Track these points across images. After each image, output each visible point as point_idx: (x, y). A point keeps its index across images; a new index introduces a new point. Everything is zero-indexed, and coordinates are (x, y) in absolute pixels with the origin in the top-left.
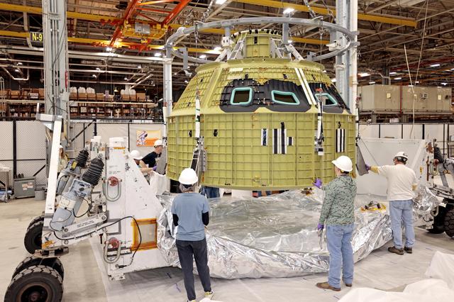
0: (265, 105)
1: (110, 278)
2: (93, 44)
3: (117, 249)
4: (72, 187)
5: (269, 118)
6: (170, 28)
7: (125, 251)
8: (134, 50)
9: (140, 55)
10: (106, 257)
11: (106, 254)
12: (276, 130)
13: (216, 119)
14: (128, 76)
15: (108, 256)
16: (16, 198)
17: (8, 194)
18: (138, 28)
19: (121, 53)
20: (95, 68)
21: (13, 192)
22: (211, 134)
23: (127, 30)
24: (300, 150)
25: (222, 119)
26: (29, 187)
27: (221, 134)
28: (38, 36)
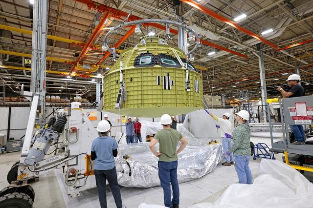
0: (159, 64)
1: (70, 196)
2: (60, 74)
3: (75, 176)
4: (44, 134)
5: (161, 71)
6: (100, 67)
7: (81, 176)
8: (81, 78)
9: (85, 80)
10: (67, 182)
11: (67, 179)
12: (165, 77)
13: (132, 72)
14: (77, 91)
15: (69, 181)
16: (8, 152)
17: (2, 150)
18: (84, 66)
19: (75, 79)
20: (60, 86)
21: (6, 148)
22: (129, 80)
23: (78, 67)
24: (178, 88)
25: (136, 71)
26: (17, 145)
27: (134, 80)
28: (28, 61)
